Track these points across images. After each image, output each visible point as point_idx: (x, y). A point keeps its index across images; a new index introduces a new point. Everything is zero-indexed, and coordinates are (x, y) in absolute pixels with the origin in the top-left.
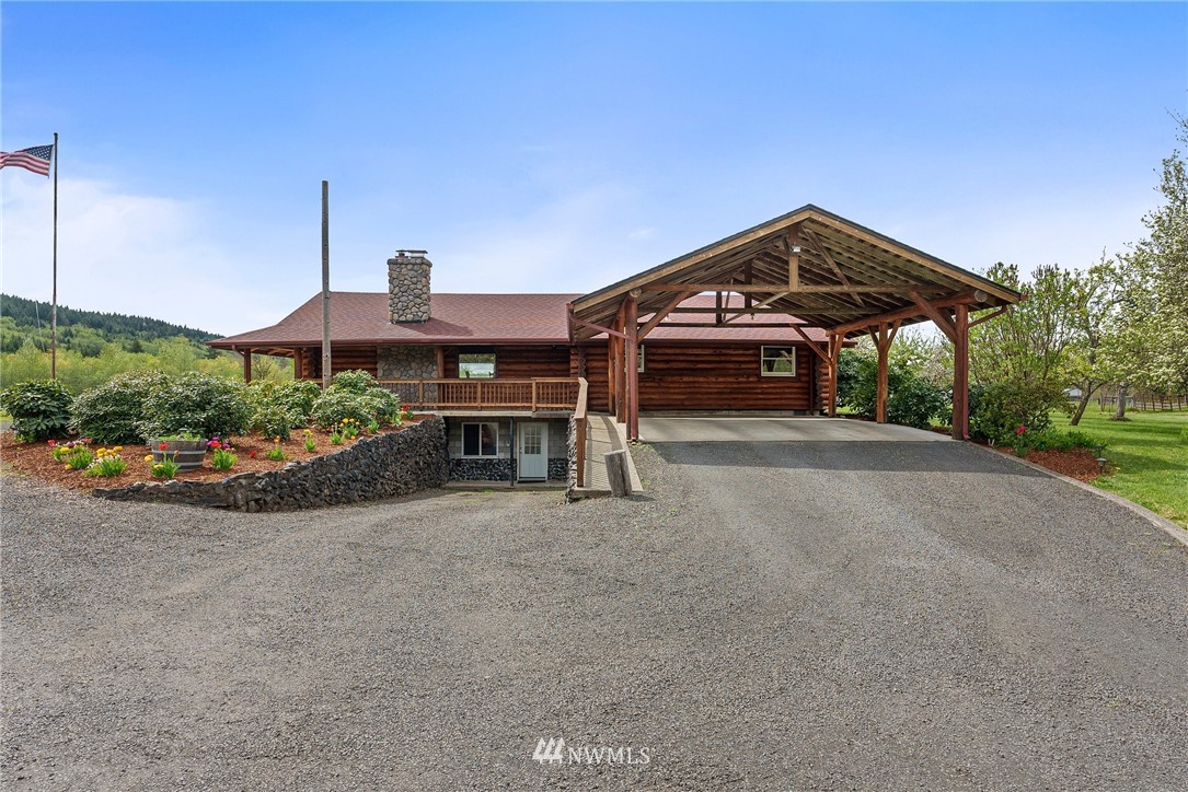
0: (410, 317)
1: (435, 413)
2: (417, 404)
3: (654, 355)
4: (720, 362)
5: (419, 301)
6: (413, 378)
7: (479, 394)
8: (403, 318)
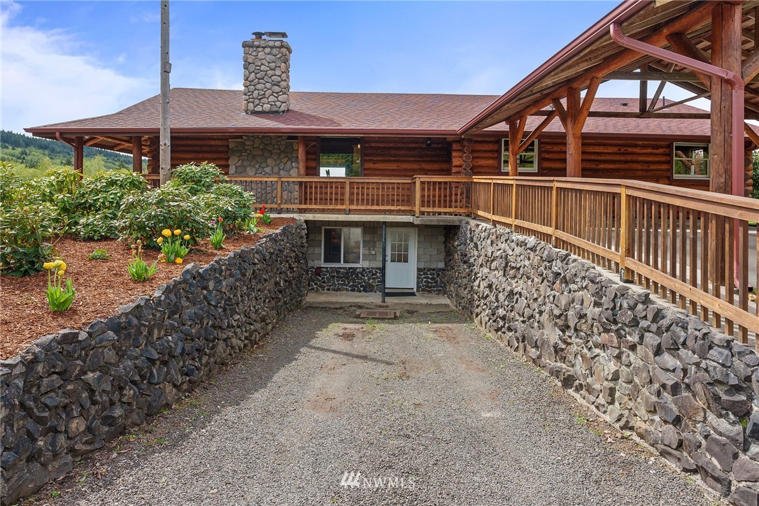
0: (267, 107)
1: (296, 216)
2: (275, 206)
3: (549, 152)
4: (626, 162)
5: (277, 89)
6: (270, 175)
7: (347, 195)
8: (259, 109)
